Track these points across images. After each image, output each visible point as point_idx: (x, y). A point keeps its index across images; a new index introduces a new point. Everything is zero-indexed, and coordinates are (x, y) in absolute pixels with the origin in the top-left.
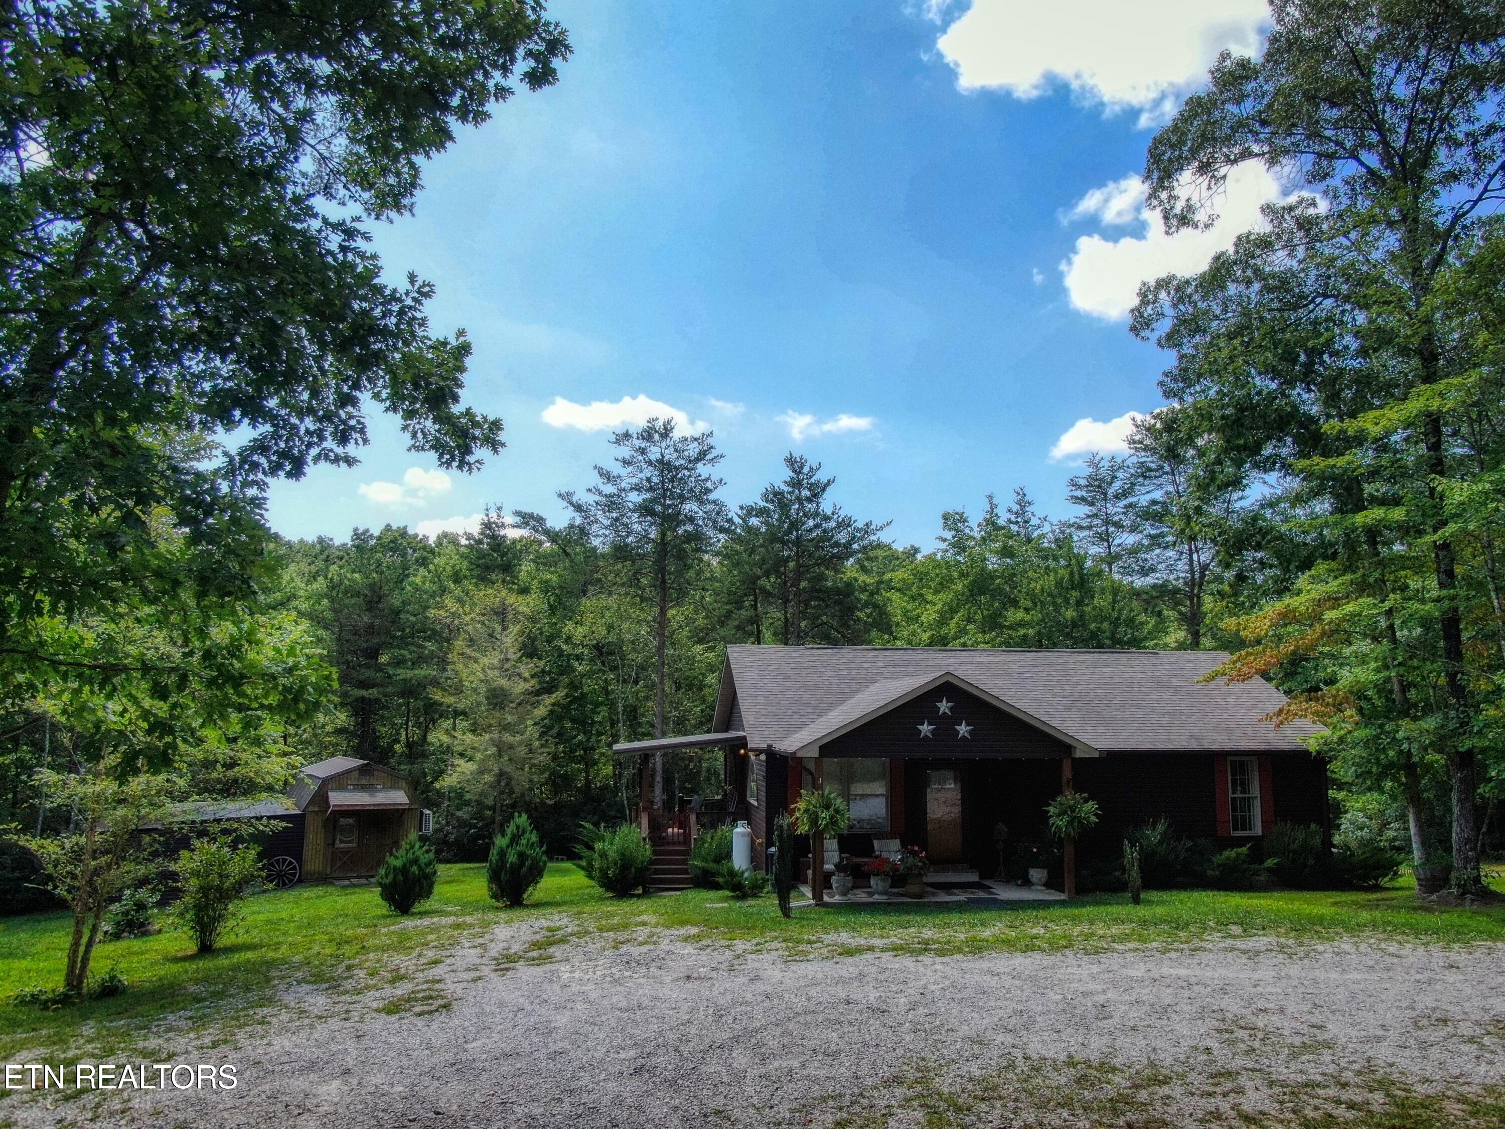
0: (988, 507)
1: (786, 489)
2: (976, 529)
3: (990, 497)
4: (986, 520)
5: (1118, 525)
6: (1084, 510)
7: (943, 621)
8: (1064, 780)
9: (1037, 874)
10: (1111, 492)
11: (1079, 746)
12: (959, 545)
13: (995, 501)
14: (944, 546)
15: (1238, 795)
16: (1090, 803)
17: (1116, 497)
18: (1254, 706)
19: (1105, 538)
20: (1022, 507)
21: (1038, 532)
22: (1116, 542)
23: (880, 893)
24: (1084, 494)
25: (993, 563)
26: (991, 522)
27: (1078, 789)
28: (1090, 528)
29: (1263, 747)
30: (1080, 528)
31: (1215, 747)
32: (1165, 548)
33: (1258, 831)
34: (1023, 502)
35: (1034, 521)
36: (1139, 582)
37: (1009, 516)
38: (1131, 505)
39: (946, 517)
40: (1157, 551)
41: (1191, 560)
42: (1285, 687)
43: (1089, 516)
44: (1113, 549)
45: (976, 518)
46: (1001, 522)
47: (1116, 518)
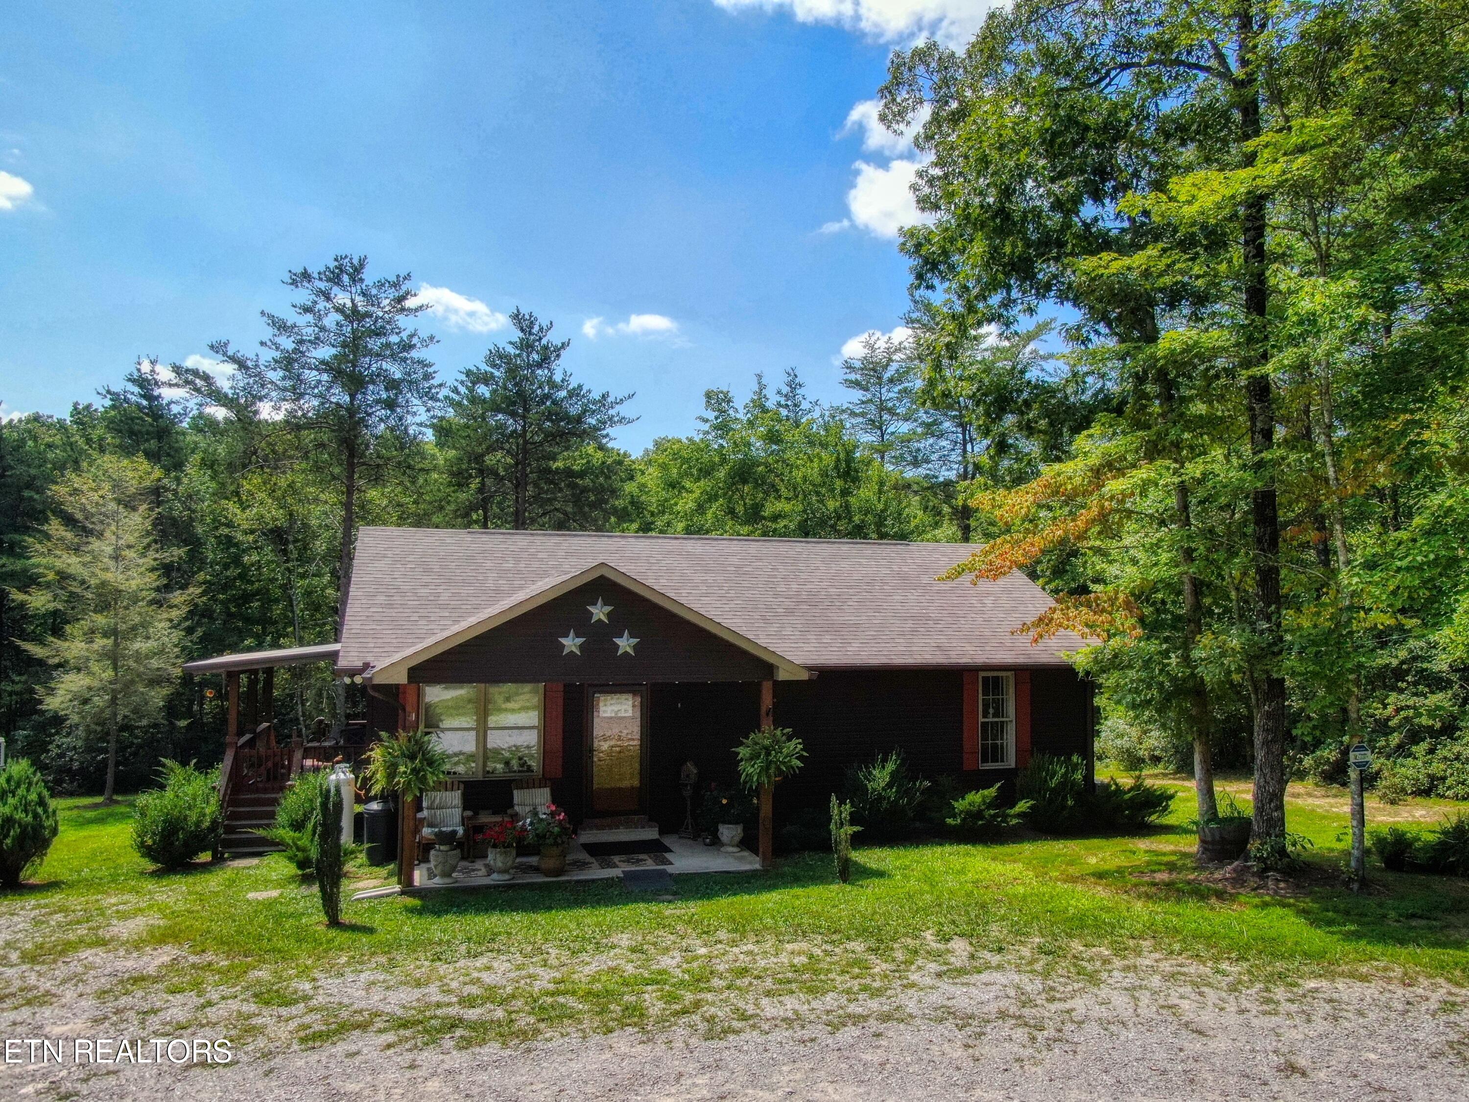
0: (756, 388)
1: (512, 351)
2: (742, 411)
3: (759, 377)
4: (753, 401)
5: (891, 412)
6: (857, 395)
7: (701, 509)
8: (764, 710)
9: (729, 832)
10: (887, 376)
11: (782, 665)
12: (723, 428)
13: (764, 381)
14: (706, 427)
15: (990, 719)
16: (795, 741)
17: (891, 380)
18: (1014, 609)
19: (878, 425)
20: (793, 389)
21: (809, 416)
22: (891, 429)
23: (500, 872)
24: (859, 377)
25: (758, 448)
26: (759, 404)
27: (778, 723)
28: (863, 415)
29: (1021, 660)
30: (853, 414)
31: (964, 660)
32: (939, 437)
33: (1011, 762)
34: (794, 385)
35: (805, 405)
36: (910, 474)
37: (779, 398)
38: (905, 390)
39: (708, 395)
40: (931, 441)
41: (965, 451)
42: (1052, 586)
43: (863, 402)
44: (886, 437)
45: (742, 399)
46: (770, 404)
47: (890, 405)
